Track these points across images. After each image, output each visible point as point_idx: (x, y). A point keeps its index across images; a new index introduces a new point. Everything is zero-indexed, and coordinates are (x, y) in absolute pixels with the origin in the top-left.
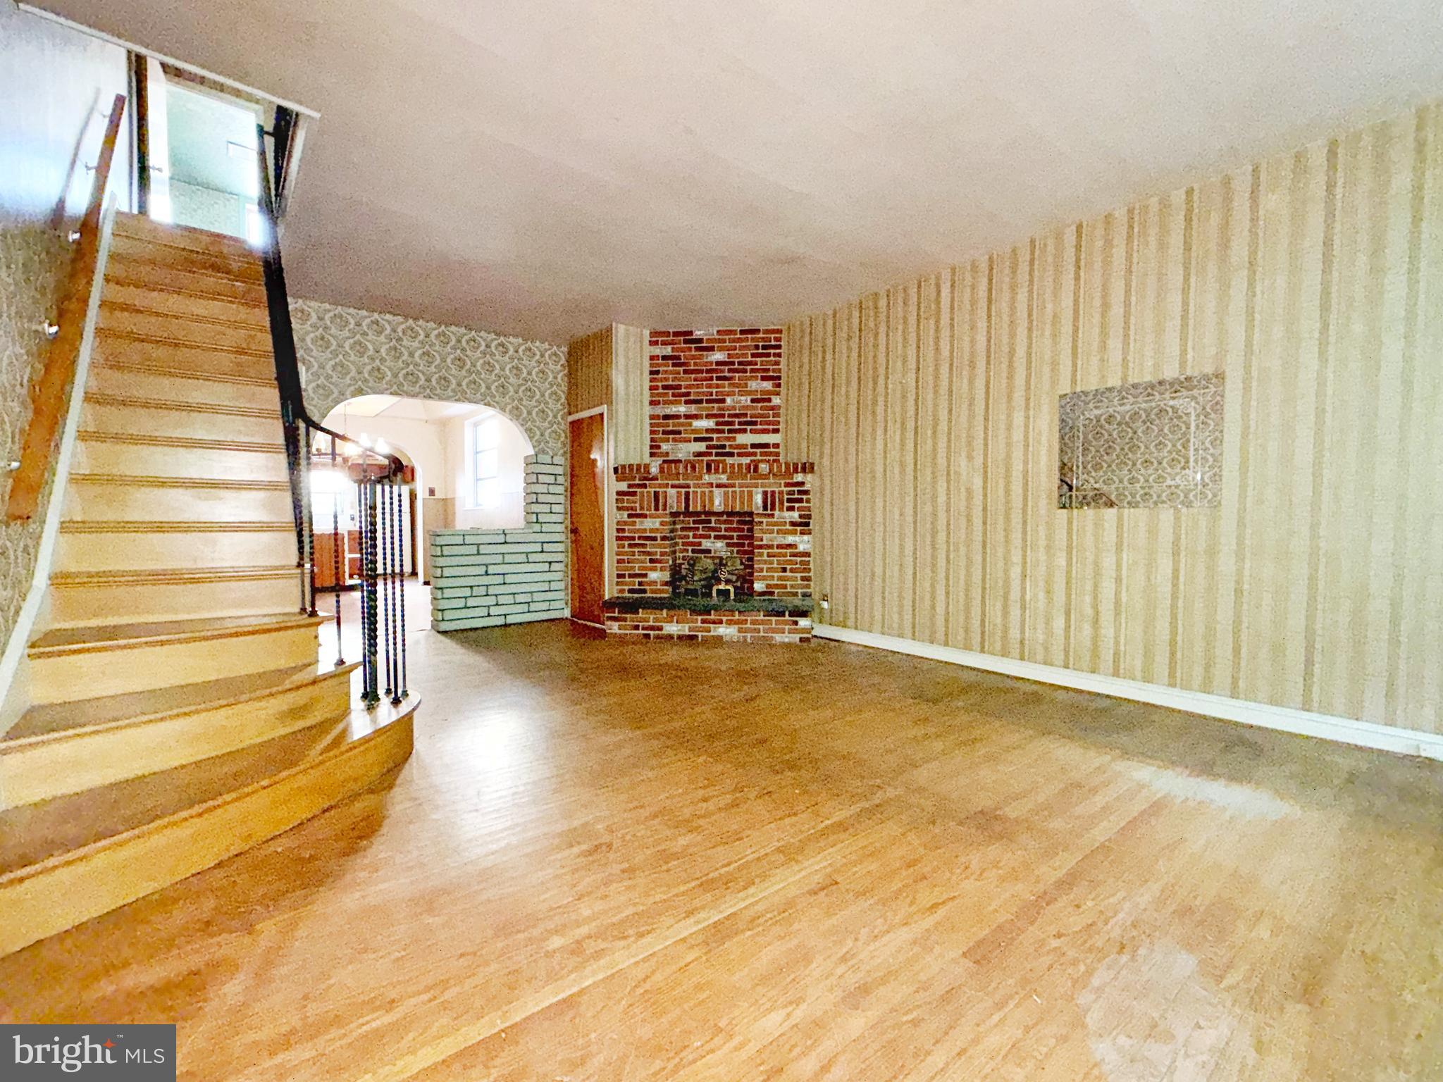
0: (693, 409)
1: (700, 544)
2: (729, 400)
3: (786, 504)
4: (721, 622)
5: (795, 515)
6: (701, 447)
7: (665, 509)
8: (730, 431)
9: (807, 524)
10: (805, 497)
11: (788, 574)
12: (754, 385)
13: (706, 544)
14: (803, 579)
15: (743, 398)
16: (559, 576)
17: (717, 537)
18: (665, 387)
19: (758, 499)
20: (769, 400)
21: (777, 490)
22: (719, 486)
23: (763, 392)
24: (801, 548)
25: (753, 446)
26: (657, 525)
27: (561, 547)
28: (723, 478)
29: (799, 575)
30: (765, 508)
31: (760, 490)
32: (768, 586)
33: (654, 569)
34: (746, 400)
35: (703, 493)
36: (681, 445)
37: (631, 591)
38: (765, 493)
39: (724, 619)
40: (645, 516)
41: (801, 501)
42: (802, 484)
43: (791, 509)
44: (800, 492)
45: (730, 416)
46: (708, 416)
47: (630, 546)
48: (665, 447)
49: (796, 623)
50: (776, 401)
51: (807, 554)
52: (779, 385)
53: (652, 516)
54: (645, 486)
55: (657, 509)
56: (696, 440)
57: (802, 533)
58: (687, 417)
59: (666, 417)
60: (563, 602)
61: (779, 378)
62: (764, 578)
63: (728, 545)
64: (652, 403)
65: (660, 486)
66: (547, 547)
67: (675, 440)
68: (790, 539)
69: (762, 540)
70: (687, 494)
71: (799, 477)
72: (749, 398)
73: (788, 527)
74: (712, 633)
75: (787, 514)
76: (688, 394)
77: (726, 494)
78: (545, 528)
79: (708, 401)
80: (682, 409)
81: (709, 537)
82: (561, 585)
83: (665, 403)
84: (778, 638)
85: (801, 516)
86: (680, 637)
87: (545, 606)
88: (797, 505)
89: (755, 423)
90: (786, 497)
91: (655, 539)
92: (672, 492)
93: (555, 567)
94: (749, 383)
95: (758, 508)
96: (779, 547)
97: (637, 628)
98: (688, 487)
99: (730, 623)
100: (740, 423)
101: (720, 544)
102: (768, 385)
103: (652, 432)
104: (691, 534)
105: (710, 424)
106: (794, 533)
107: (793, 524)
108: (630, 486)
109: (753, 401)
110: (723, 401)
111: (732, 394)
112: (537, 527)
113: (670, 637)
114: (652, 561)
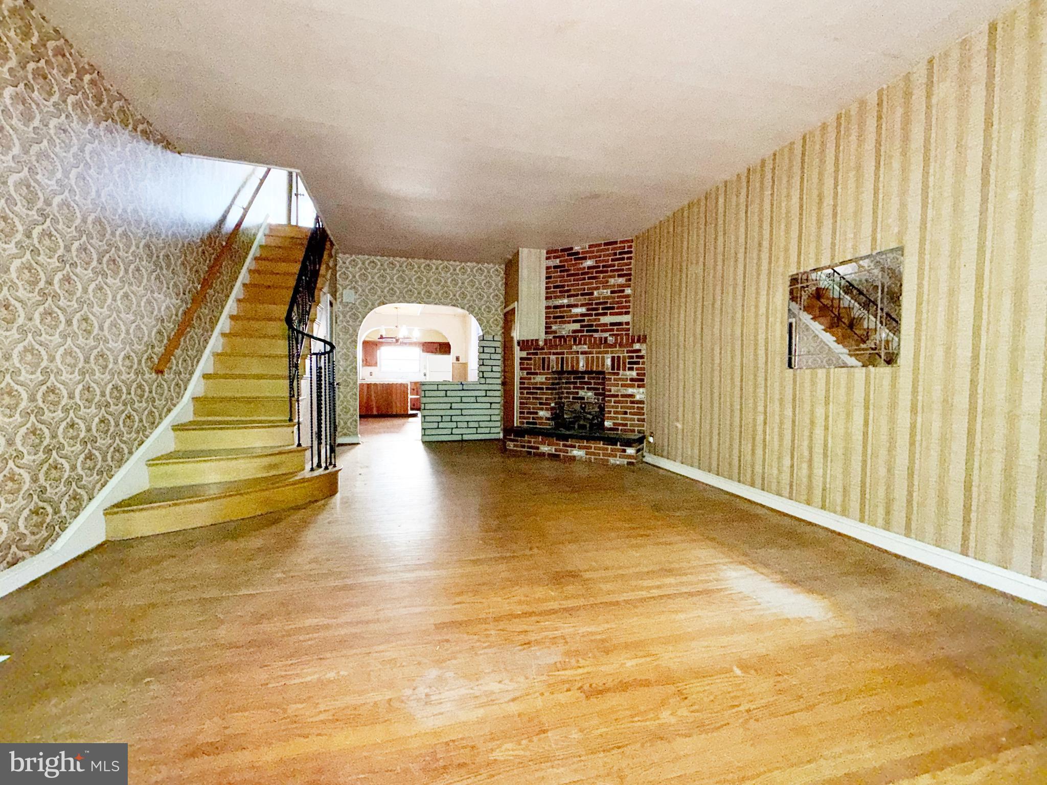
0: (572, 301)
1: (577, 393)
2: (596, 293)
3: (628, 366)
4: (574, 447)
5: (634, 374)
6: (577, 326)
7: (548, 369)
8: (596, 315)
9: (643, 380)
10: (641, 360)
11: (628, 416)
12: (612, 281)
13: (582, 393)
14: (639, 420)
15: (605, 291)
16: (497, 412)
17: (589, 389)
18: (555, 287)
19: (608, 362)
20: (623, 291)
21: (621, 355)
22: (582, 353)
23: (619, 286)
24: (638, 397)
25: (612, 324)
26: (544, 380)
27: (498, 394)
28: (585, 348)
29: (636, 417)
30: (613, 368)
31: (610, 355)
32: (614, 424)
33: (542, 409)
34: (607, 292)
35: (572, 358)
36: (564, 326)
37: (528, 423)
38: (613, 359)
39: (577, 444)
40: (536, 374)
41: (638, 363)
42: (639, 351)
43: (631, 369)
44: (638, 357)
45: (596, 304)
46: (582, 305)
47: (527, 393)
48: (554, 327)
49: (624, 451)
50: (628, 291)
51: (642, 402)
52: (630, 280)
53: (541, 374)
54: (536, 354)
55: (544, 369)
56: (574, 322)
57: (639, 386)
58: (569, 306)
59: (556, 307)
60: (499, 429)
61: (630, 275)
62: (611, 418)
63: (595, 394)
64: (547, 298)
65: (546, 354)
66: (489, 393)
67: (560, 322)
68: (630, 391)
69: (610, 391)
70: (562, 358)
71: (637, 346)
72: (609, 291)
73: (629, 382)
74: (569, 454)
75: (628, 372)
76: (569, 291)
77: (587, 358)
78: (488, 381)
79: (582, 295)
80: (565, 301)
81: (583, 388)
82: (498, 418)
83: (556, 297)
84: (612, 461)
85: (638, 374)
86: (549, 455)
87: (487, 430)
88: (635, 366)
89: (613, 308)
90: (627, 360)
91: (542, 389)
92: (553, 357)
93: (494, 406)
94: (610, 280)
95: (608, 369)
96: (623, 396)
97: (523, 447)
98: (563, 353)
99: (580, 448)
100: (603, 309)
101: (590, 394)
102: (622, 281)
103: (547, 318)
104: (572, 386)
105: (583, 310)
106: (632, 386)
107: (632, 380)
108: (528, 354)
109: (612, 292)
110: (592, 294)
111: (597, 288)
112: (483, 381)
113: (543, 454)
114: (541, 404)
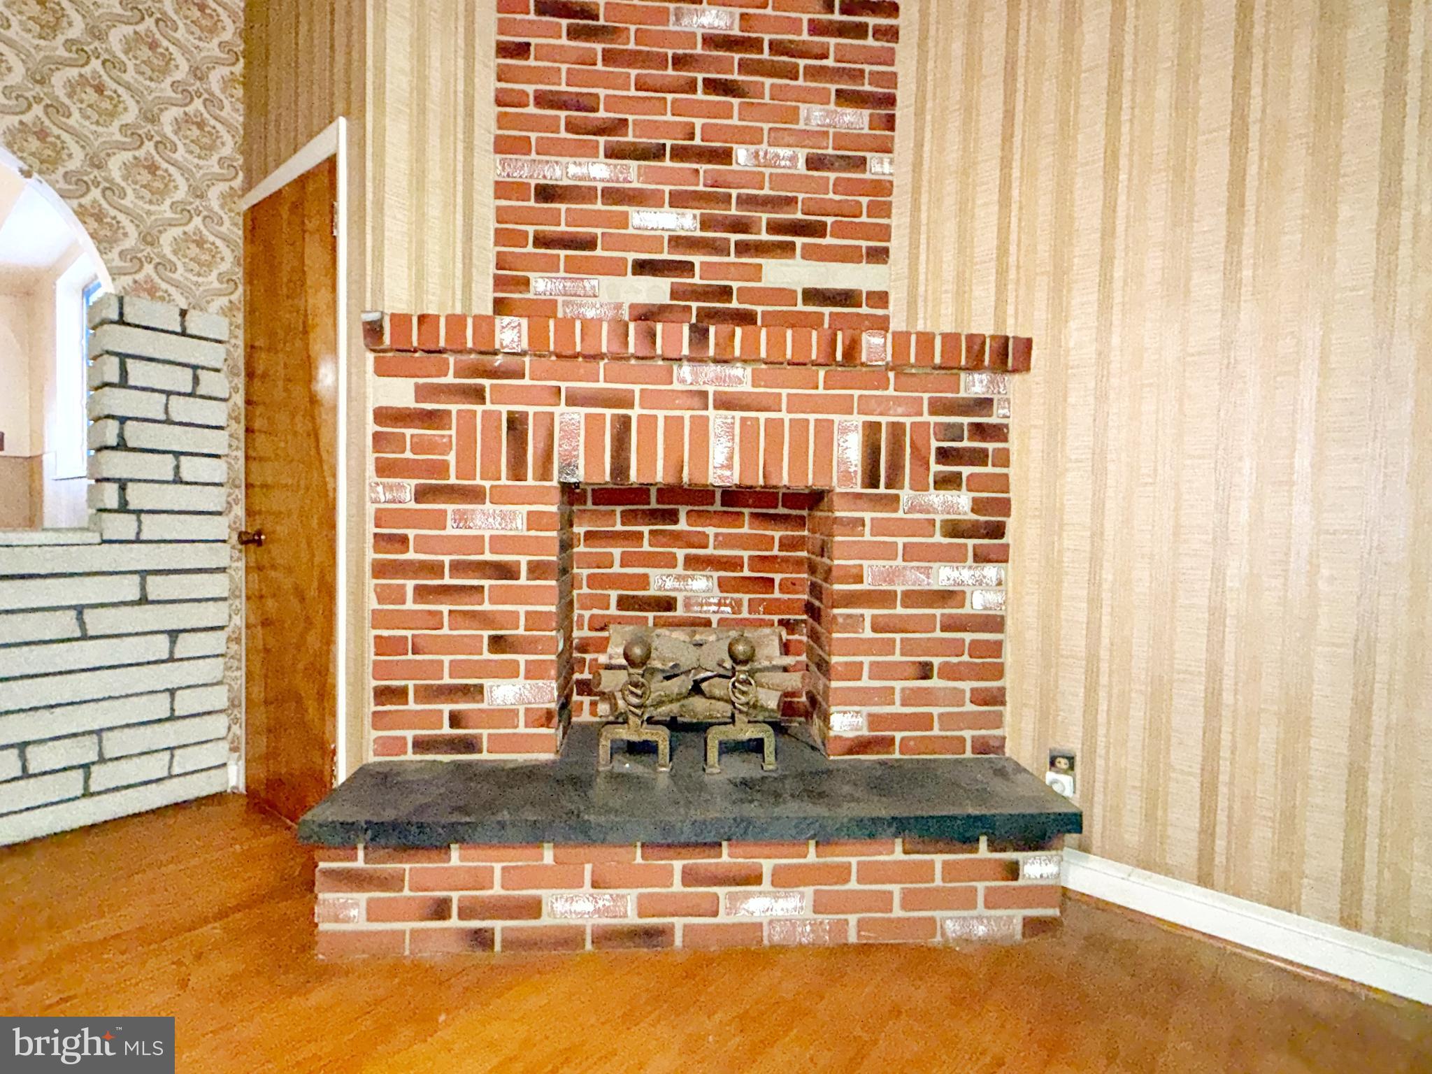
0: (632, 174)
1: (644, 581)
2: (742, 154)
3: (935, 467)
4: (754, 878)
5: (961, 502)
6: (656, 290)
7: (545, 474)
8: (742, 248)
9: (997, 531)
10: (990, 446)
11: (935, 682)
12: (814, 116)
13: (661, 582)
14: (982, 698)
15: (784, 152)
16: (211, 670)
17: (693, 563)
18: (543, 100)
19: (851, 450)
20: (861, 163)
21: (908, 421)
22: (725, 403)
23: (842, 140)
24: (978, 602)
25: (813, 296)
26: (519, 526)
27: (217, 585)
28: (741, 379)
29: (967, 686)
30: (872, 480)
31: (857, 420)
32: (874, 721)
33: (510, 672)
34: (792, 158)
35: (674, 425)
36: (592, 282)
37: (421, 745)
38: (872, 429)
39: (767, 865)
40: (475, 495)
41: (979, 457)
42: (984, 404)
43: (948, 482)
44: (980, 431)
45: (744, 201)
46: (679, 200)
47: (422, 593)
48: (541, 284)
49: (1013, 871)
50: (879, 166)
51: (995, 623)
52: (890, 122)
53: (501, 497)
54: (478, 395)
55: (517, 471)
56: (642, 267)
57: (981, 557)
58: (614, 195)
59: (546, 193)
60: (225, 746)
61: (890, 101)
62: (864, 697)
63: (723, 585)
64: (503, 146)
65: (528, 396)
66: (157, 587)
67: (572, 266)
68: (944, 576)
69: (859, 579)
70: (623, 425)
71: (975, 385)
72: (802, 154)
73: (938, 538)
74: (722, 919)
75: (936, 498)
76: (619, 126)
77: (749, 430)
78: (153, 527)
79: (680, 154)
80: (599, 171)
81: (670, 562)
82: (218, 698)
83: (546, 148)
84: (951, 924)
85: (978, 506)
86: (606, 937)
88: (966, 471)
89: (816, 230)
90: (935, 444)
91: (506, 571)
92: (569, 417)
93: (190, 645)
94: (803, 107)
95: (847, 477)
96: (912, 598)
97: (440, 910)
98: (624, 401)
99: (785, 880)
100: (774, 228)
101: (702, 583)
102: (857, 119)
103: (502, 237)
104: (617, 552)
105: (686, 222)
106: (952, 556)
107: (955, 529)
108: (422, 393)
109: (815, 163)
110: (724, 156)
111: (751, 137)
112: (123, 526)
113: (568, 939)
114: (498, 643)
